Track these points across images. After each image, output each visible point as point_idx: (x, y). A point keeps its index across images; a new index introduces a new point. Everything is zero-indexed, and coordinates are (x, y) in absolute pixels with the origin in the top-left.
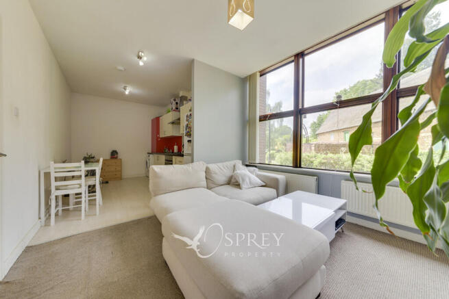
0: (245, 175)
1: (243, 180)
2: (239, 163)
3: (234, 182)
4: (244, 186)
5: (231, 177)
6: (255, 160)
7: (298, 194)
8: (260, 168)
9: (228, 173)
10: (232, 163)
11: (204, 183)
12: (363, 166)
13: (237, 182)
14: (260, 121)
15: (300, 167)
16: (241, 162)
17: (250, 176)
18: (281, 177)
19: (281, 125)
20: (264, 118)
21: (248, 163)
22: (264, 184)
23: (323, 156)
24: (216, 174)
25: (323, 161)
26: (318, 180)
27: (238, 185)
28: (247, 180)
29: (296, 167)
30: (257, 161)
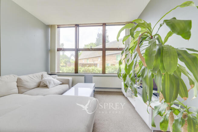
0: (50, 80)
1: (50, 83)
2: (45, 74)
3: (42, 85)
4: (50, 86)
5: (40, 82)
6: (55, 71)
7: (78, 84)
8: (59, 75)
9: (38, 80)
10: (40, 74)
11: (16, 90)
12: (95, 71)
13: (45, 84)
14: (58, 51)
15: (78, 73)
16: (46, 73)
17: (53, 80)
18: (70, 78)
19: (63, 54)
20: (59, 50)
21: (50, 73)
22: (61, 83)
23: (84, 68)
24: (27, 82)
25: (84, 70)
26: (85, 78)
27: (46, 86)
28: (52, 82)
29: (76, 73)
30: (56, 72)
